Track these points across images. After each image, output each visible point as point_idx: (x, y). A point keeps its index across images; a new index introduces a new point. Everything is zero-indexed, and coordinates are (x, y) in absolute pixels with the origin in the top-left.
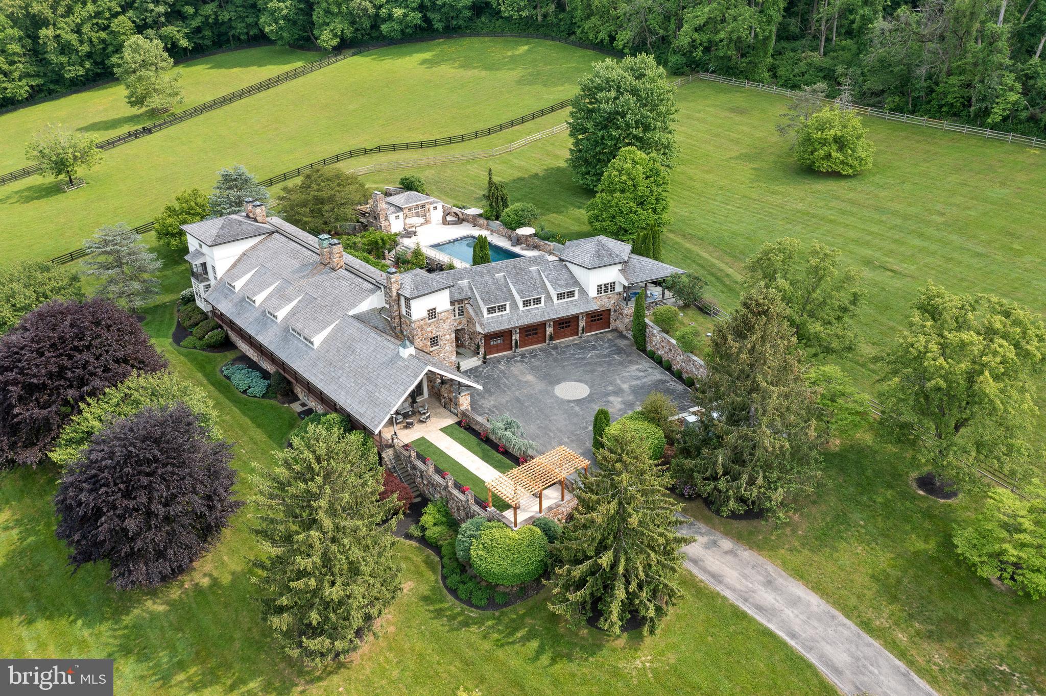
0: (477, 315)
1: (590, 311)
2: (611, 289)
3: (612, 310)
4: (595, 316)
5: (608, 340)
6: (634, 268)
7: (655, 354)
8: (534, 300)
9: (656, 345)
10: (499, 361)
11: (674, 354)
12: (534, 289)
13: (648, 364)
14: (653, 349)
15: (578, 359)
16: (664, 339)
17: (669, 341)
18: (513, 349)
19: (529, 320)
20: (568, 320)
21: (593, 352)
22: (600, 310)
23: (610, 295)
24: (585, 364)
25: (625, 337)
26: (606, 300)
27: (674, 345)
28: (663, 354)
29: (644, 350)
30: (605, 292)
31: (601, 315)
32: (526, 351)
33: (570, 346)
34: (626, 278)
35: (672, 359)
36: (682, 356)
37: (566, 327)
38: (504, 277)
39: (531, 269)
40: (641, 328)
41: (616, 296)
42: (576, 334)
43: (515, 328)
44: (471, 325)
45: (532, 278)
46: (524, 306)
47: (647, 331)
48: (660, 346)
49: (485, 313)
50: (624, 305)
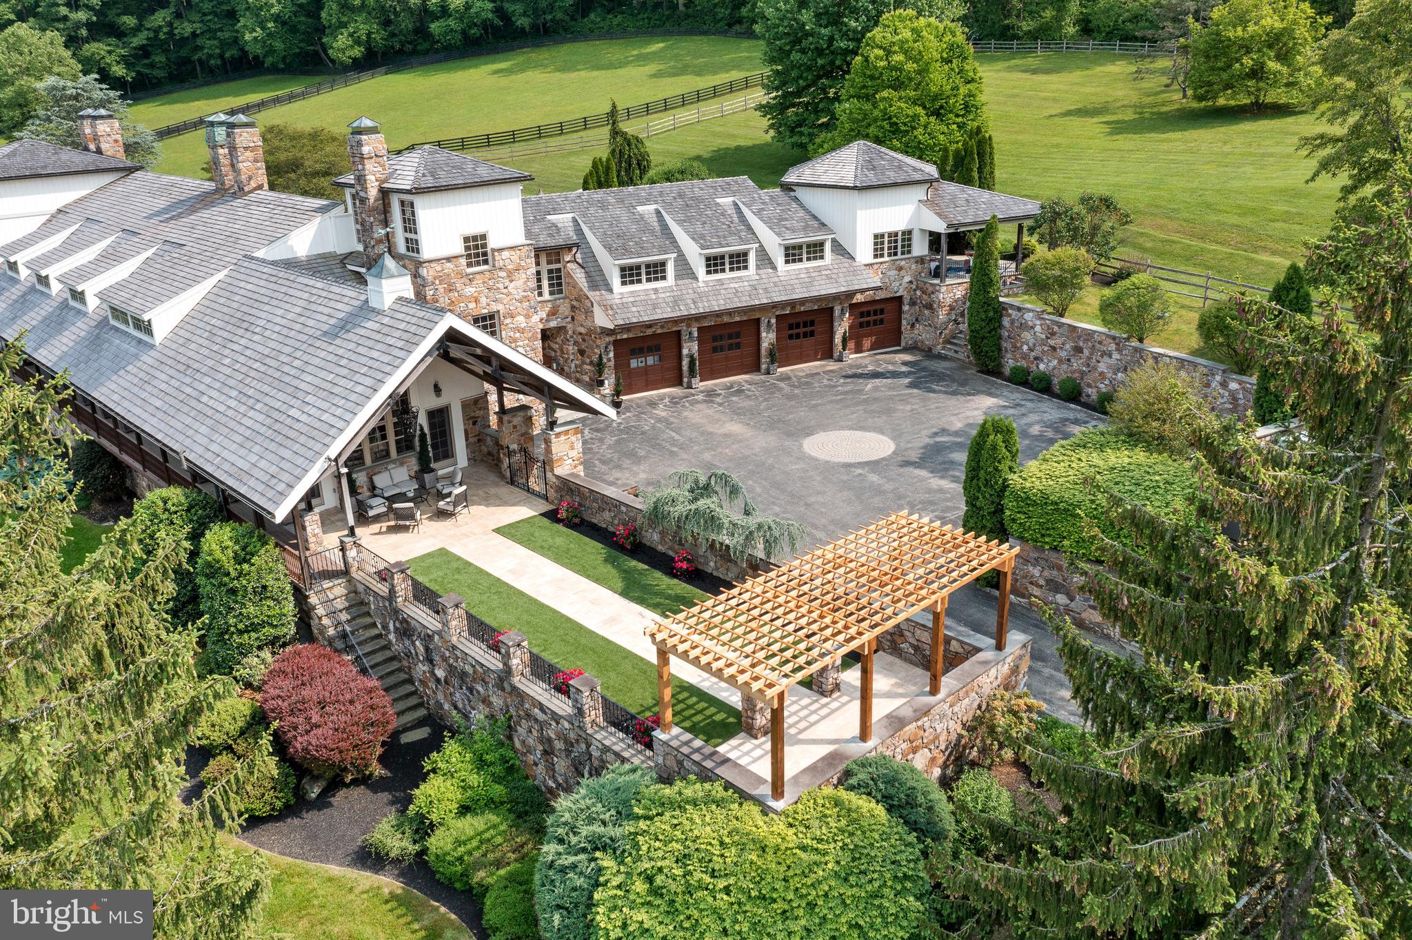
0: (594, 286)
1: (862, 291)
2: (903, 246)
3: (906, 300)
4: (868, 314)
5: (905, 363)
6: (954, 198)
7: (1029, 373)
8: (731, 256)
9: (1031, 350)
10: (652, 404)
11: (1089, 358)
12: (731, 234)
13: (1019, 394)
14: (1023, 363)
15: (846, 393)
16: (1056, 328)
17: (1075, 328)
18: (685, 380)
19: (722, 302)
20: (809, 319)
21: (877, 382)
22: (881, 295)
23: (903, 263)
24: (866, 401)
25: (940, 357)
26: (894, 272)
27: (1089, 334)
28: (1054, 368)
29: (996, 372)
30: (889, 255)
31: (882, 311)
32: (716, 385)
33: (818, 374)
34: (939, 215)
35: (1083, 373)
36: (1116, 356)
37: (805, 335)
38: (658, 212)
39: (718, 200)
40: (991, 314)
41: (913, 266)
42: (828, 354)
43: (689, 319)
44: (580, 317)
45: (722, 214)
46: (709, 272)
47: (1006, 322)
48: (1046, 348)
49: (616, 281)
50: (936, 281)
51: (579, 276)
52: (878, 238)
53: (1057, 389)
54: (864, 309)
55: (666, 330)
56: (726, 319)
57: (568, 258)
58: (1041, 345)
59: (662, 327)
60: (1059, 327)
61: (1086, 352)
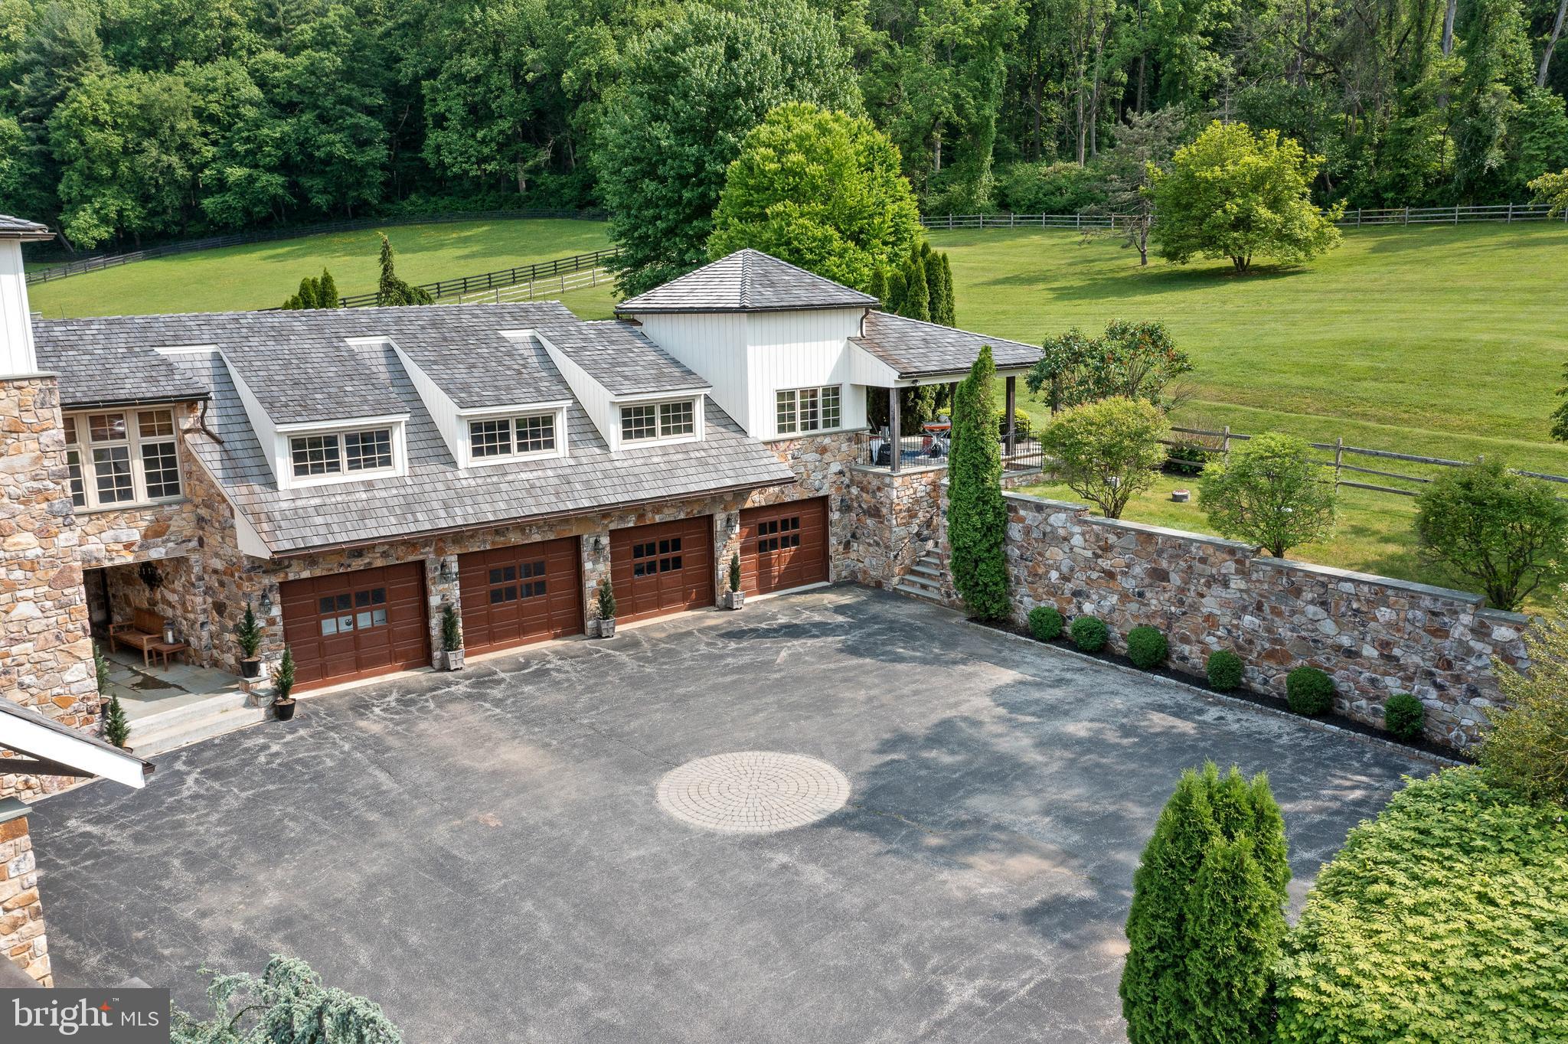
0: (236, 473)
1: (763, 486)
2: (826, 413)
3: (835, 504)
4: (773, 527)
5: (840, 609)
6: (903, 336)
7: (1064, 621)
8: (520, 423)
9: (1066, 579)
10: (360, 705)
11: (1182, 590)
12: (521, 383)
13: (1052, 661)
14: (1052, 603)
15: (740, 669)
16: (1112, 539)
17: (1150, 536)
18: (437, 654)
19: (502, 505)
20: (669, 536)
21: (797, 645)
22: (793, 494)
23: (827, 441)
24: (780, 684)
25: (897, 596)
26: (811, 457)
27: (1181, 547)
28: (1113, 610)
29: (1003, 621)
30: (805, 427)
31: (795, 523)
32: (496, 662)
33: (689, 633)
34: (883, 358)
35: (1170, 618)
36: (1237, 583)
37: (665, 565)
38: (389, 350)
39: (504, 334)
40: (990, 517)
41: (844, 447)
42: (707, 597)
43: (440, 539)
44: (213, 540)
45: (509, 354)
46: (478, 452)
47: (1015, 531)
48: (1095, 575)
49: (283, 464)
50: (886, 470)
51: (209, 458)
52: (785, 398)
53: (1122, 647)
54: (766, 519)
55: (392, 561)
56: (515, 539)
57: (186, 423)
58: (1083, 569)
59: (384, 555)
60: (1119, 536)
61: (1176, 579)
